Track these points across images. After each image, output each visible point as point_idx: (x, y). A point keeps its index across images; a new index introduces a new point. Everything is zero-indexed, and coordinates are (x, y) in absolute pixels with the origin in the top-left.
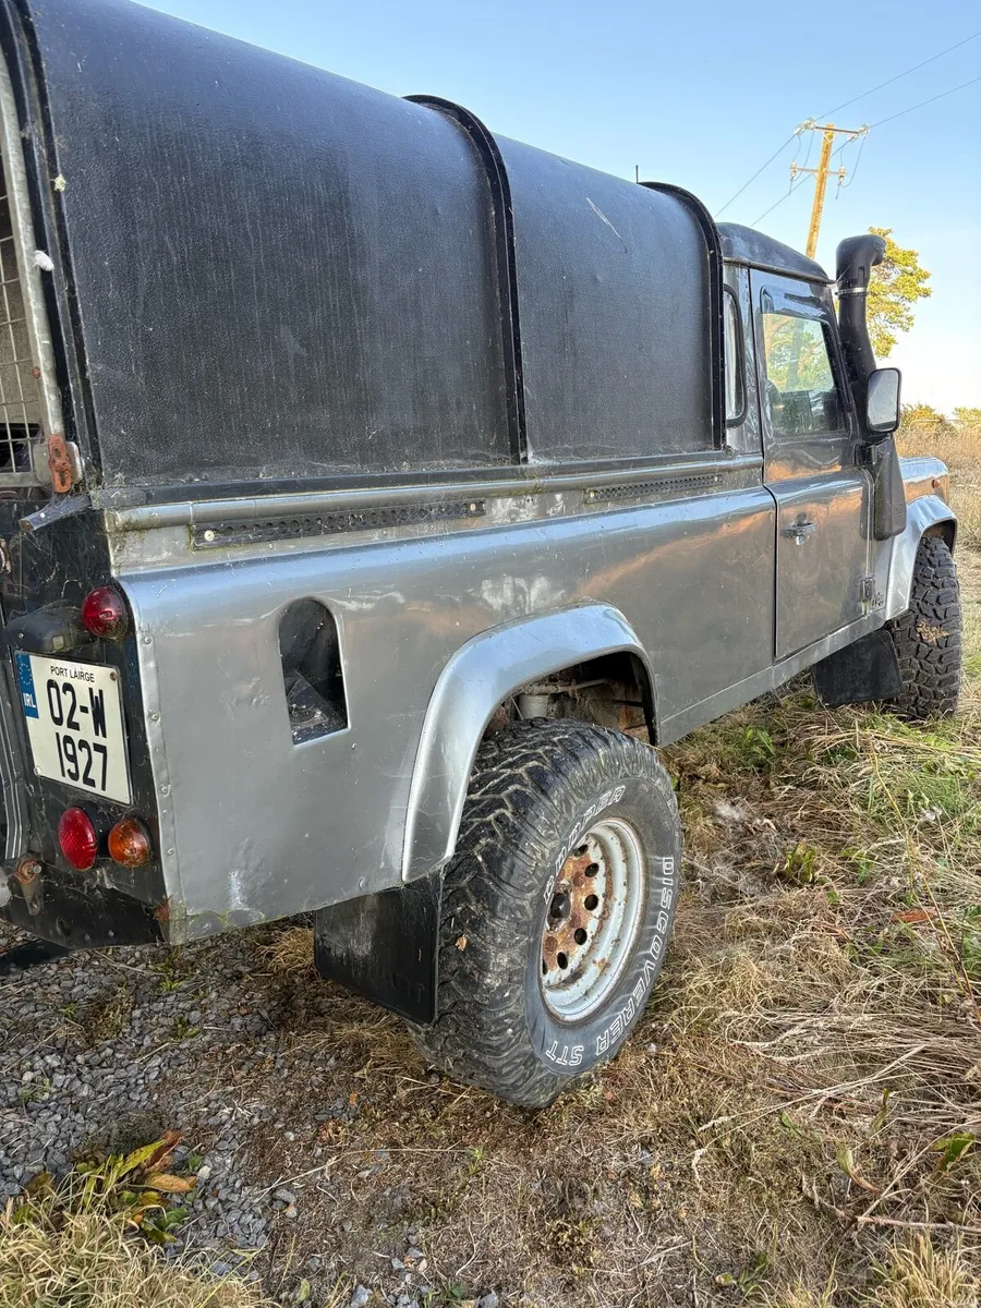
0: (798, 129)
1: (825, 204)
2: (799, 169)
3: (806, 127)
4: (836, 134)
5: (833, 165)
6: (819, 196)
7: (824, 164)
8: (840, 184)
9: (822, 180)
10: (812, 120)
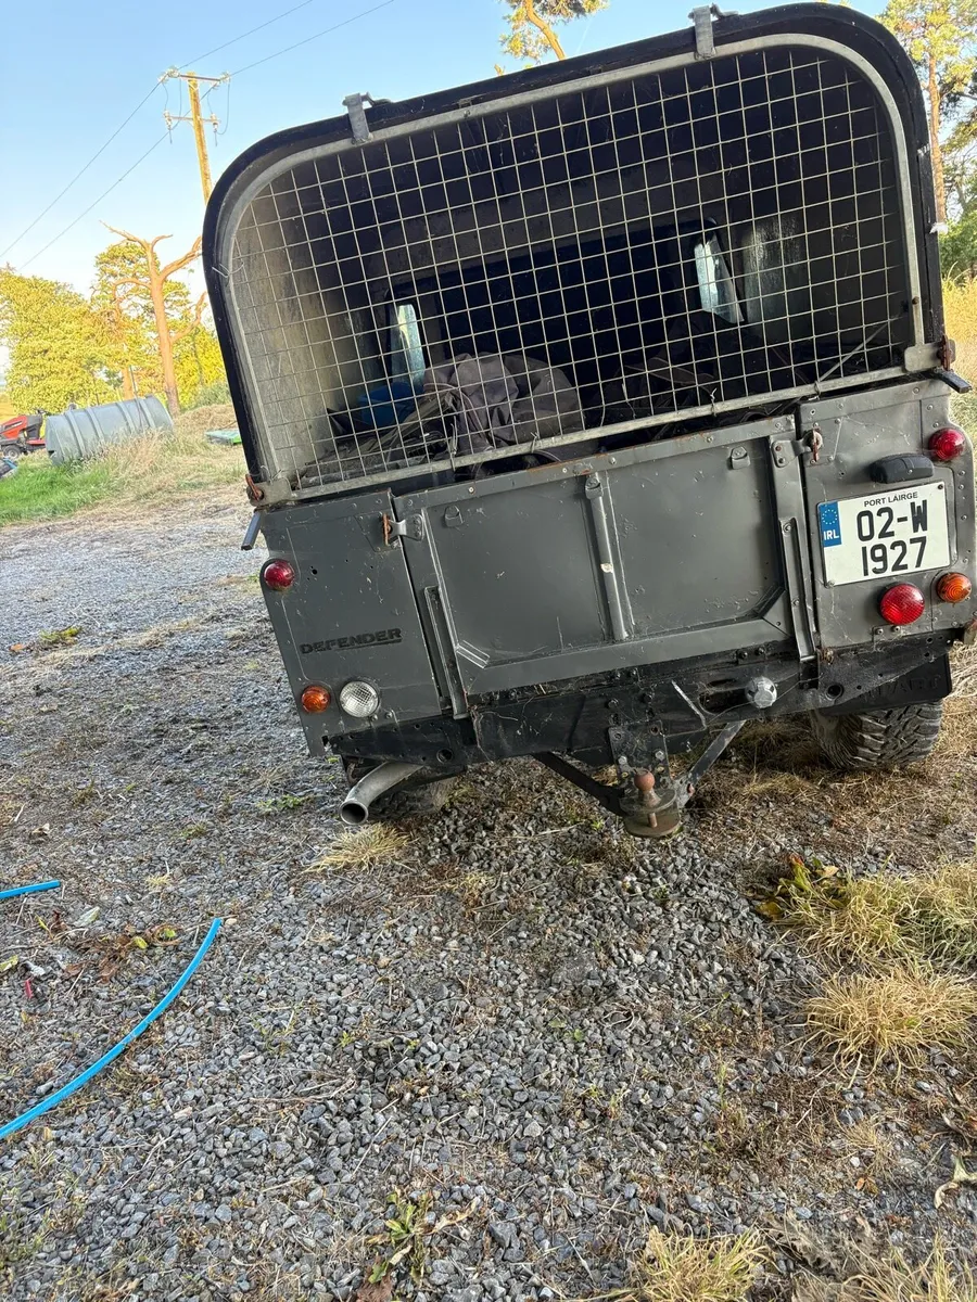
0: (162, 78)
1: (208, 150)
2: (175, 118)
3: (170, 75)
4: (199, 82)
5: (205, 113)
6: (201, 143)
7: (197, 112)
8: (216, 131)
9: (199, 127)
10: (175, 69)
